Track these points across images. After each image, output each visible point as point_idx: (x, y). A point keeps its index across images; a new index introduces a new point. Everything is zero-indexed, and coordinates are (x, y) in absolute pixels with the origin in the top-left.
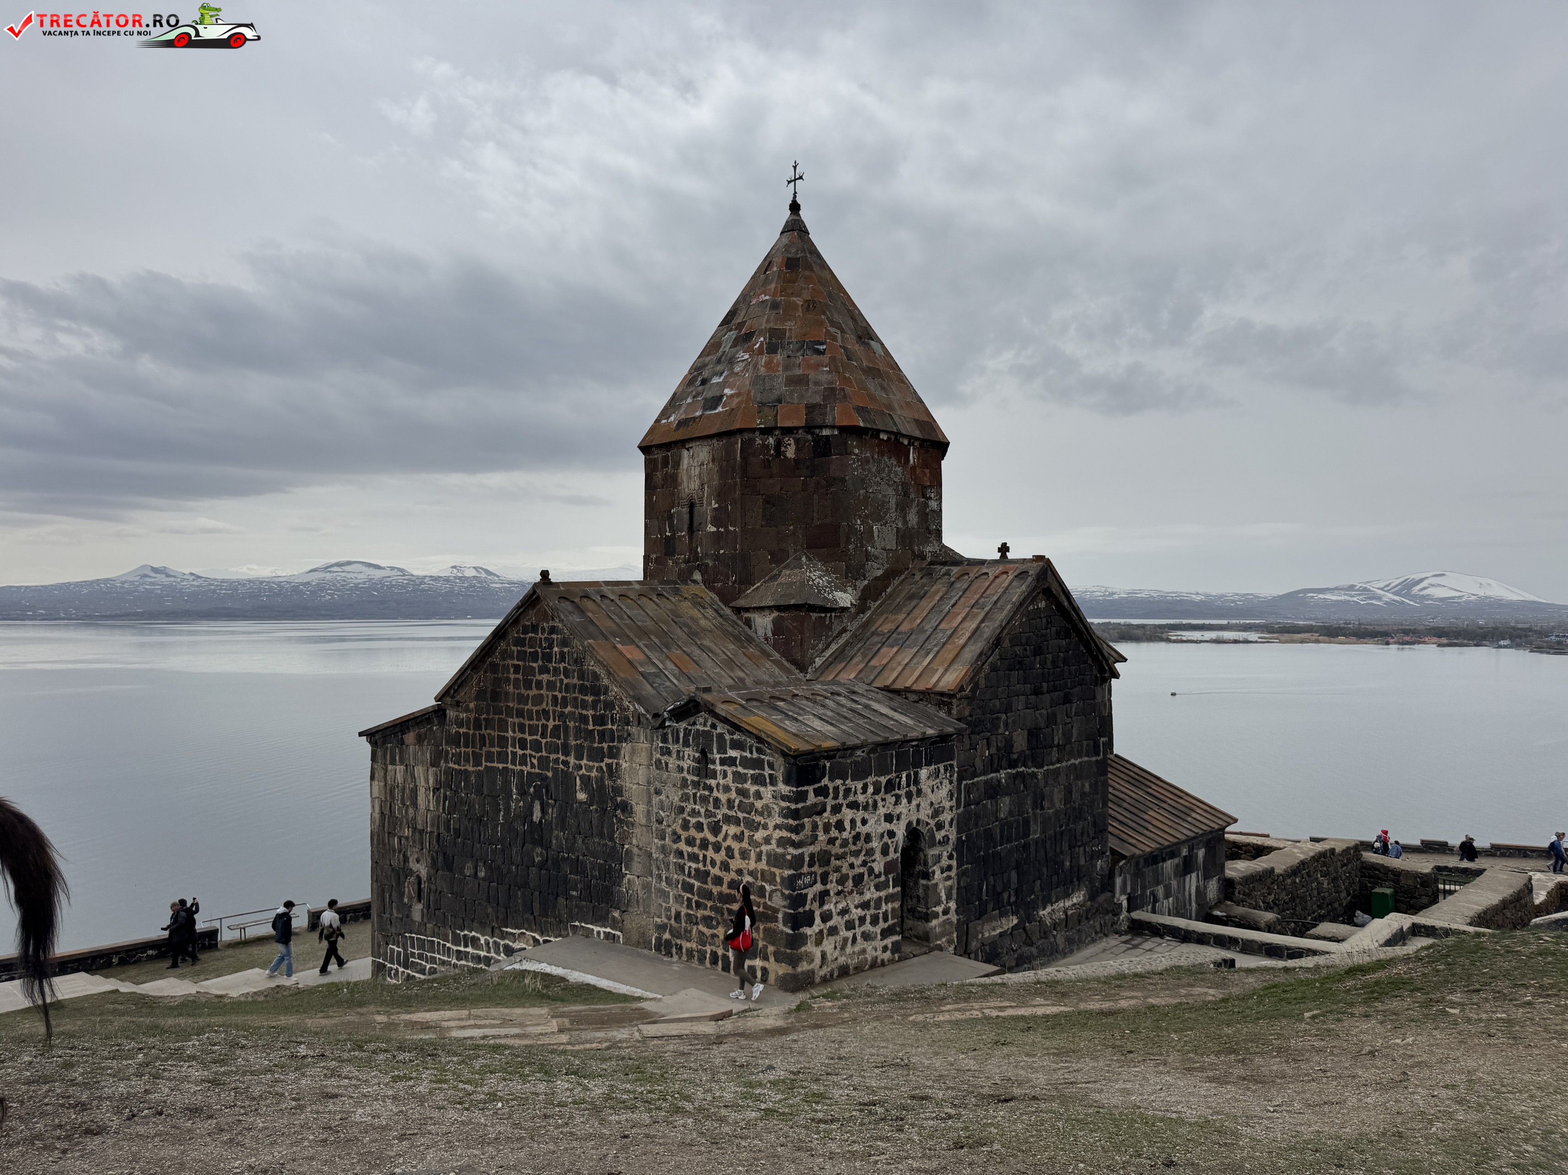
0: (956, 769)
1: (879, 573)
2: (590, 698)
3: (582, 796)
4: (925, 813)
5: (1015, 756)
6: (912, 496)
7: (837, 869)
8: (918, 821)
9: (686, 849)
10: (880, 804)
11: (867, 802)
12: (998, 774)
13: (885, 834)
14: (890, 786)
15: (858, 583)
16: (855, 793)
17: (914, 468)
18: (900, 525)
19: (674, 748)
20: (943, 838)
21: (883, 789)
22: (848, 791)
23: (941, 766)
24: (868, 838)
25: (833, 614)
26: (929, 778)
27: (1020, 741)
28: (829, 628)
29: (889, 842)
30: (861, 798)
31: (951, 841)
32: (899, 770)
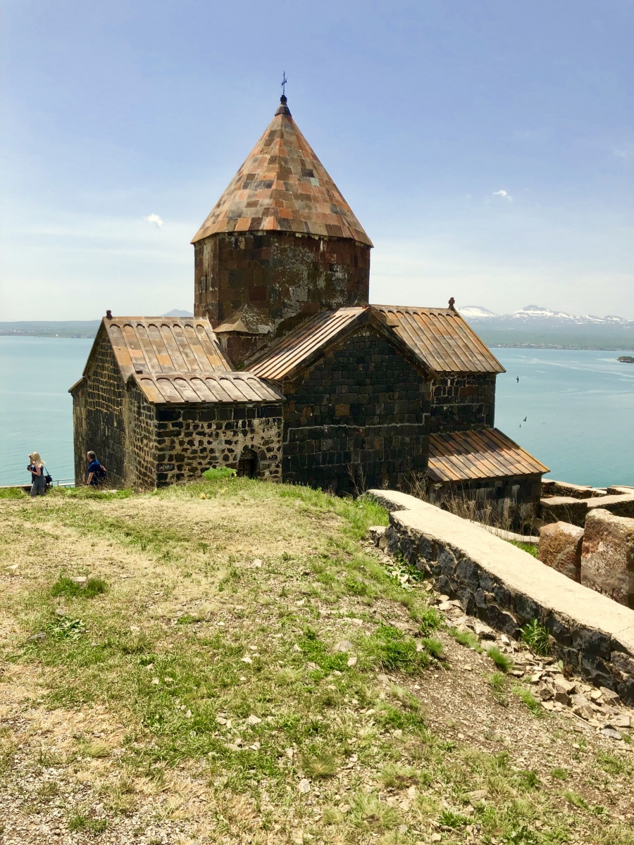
0: (283, 421)
1: (293, 315)
2: (116, 376)
3: (115, 424)
4: (257, 442)
5: (338, 418)
6: (321, 270)
7: (189, 464)
8: (252, 446)
9: (137, 451)
10: (222, 435)
11: (212, 433)
12: (322, 427)
13: (226, 450)
14: (229, 427)
15: (276, 320)
16: (202, 427)
17: (323, 254)
18: (311, 287)
19: (133, 401)
20: (272, 456)
21: (224, 428)
22: (196, 427)
23: (271, 419)
24: (212, 451)
25: (257, 337)
26: (260, 424)
27: (342, 410)
28: (255, 344)
29: (229, 454)
30: (207, 431)
31: (279, 459)
32: (237, 418)
